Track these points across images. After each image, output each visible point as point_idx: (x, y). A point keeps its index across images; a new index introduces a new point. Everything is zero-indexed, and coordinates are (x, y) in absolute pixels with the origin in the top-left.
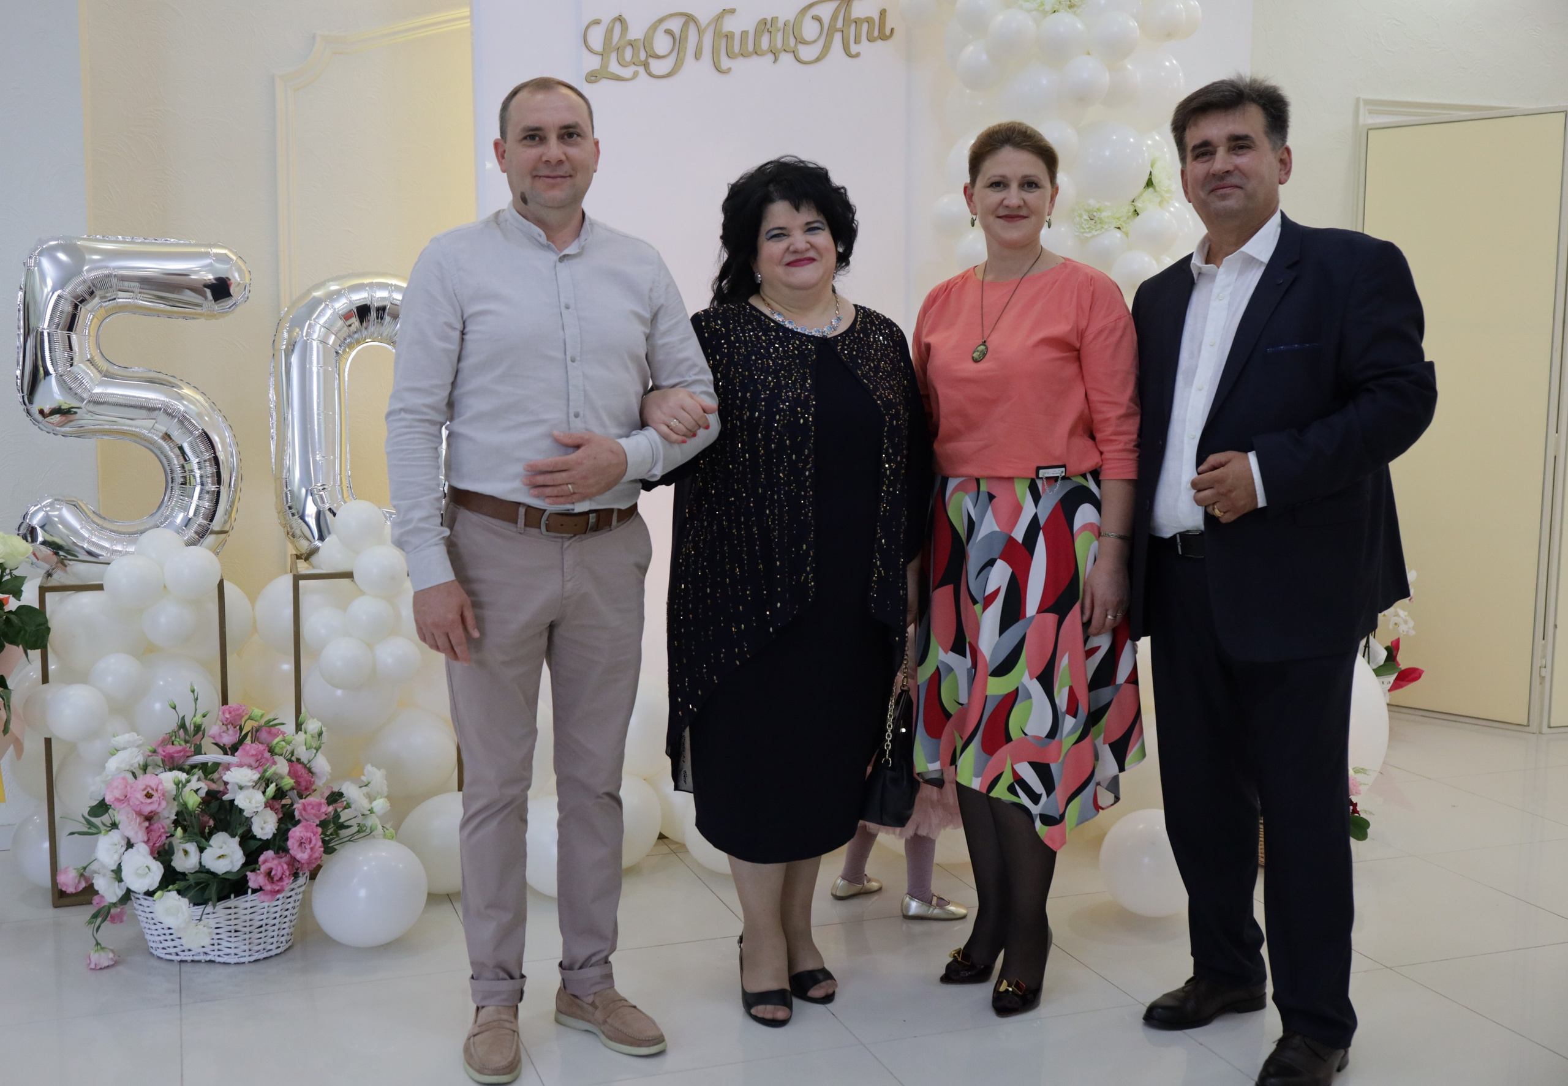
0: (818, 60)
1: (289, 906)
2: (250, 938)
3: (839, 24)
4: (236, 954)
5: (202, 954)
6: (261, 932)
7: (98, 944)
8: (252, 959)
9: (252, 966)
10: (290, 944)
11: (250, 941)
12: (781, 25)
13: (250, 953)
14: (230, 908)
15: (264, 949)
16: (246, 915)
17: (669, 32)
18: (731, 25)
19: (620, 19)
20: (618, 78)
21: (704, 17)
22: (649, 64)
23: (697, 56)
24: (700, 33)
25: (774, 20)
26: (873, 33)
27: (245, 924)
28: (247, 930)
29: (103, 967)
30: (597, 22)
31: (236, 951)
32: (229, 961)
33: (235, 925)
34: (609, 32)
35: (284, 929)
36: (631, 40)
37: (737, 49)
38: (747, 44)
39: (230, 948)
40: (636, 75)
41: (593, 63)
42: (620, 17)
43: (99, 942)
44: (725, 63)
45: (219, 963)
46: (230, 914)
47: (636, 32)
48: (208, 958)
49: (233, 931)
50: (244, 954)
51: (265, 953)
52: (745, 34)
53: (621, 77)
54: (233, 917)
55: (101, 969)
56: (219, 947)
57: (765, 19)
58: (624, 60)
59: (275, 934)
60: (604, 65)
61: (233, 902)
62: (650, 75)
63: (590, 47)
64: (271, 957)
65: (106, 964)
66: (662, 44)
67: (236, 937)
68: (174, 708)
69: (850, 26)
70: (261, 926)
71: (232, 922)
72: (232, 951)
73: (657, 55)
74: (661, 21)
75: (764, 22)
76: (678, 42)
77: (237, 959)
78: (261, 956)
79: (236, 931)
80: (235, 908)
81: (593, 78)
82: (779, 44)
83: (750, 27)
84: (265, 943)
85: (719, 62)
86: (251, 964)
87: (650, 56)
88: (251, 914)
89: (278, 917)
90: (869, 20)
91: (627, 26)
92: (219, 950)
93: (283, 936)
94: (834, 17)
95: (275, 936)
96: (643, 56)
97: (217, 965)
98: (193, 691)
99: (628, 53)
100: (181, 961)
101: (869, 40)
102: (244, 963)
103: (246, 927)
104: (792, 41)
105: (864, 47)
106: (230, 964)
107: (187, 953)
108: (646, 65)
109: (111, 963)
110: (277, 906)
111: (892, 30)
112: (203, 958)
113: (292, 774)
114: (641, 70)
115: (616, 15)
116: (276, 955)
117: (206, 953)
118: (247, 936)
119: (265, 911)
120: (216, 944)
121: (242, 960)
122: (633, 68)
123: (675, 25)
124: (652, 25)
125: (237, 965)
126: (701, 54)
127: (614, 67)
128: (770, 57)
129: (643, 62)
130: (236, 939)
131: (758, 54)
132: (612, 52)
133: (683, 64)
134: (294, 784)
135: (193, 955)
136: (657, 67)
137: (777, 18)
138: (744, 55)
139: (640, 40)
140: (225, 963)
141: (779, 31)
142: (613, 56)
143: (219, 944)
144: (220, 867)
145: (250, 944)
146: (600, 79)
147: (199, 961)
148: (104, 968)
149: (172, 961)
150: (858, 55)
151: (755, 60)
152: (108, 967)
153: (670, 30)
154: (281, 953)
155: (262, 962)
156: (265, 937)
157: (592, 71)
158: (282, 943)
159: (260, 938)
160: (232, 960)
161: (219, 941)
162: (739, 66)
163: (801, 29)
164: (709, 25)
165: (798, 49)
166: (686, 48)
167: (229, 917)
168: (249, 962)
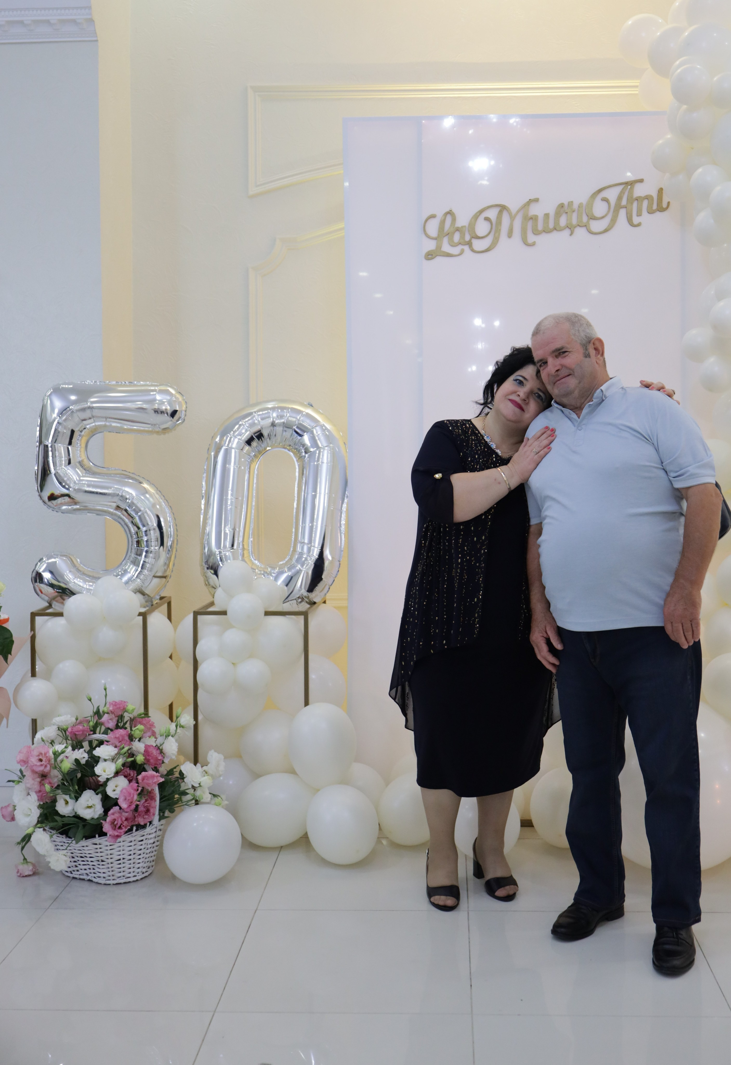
0: (606, 231)
1: (142, 847)
2: (112, 867)
3: (624, 202)
4: (104, 878)
5: (85, 875)
6: (120, 864)
7: (25, 859)
8: (115, 882)
9: (115, 887)
10: (146, 874)
11: (112, 869)
12: (575, 206)
13: (113, 878)
14: (96, 844)
15: (124, 876)
16: (107, 850)
17: (487, 219)
18: (536, 210)
19: (450, 213)
20: (449, 255)
21: (514, 206)
22: (472, 243)
23: (510, 235)
24: (512, 218)
25: (571, 203)
26: (652, 207)
27: (107, 857)
28: (110, 861)
29: (24, 876)
30: (433, 216)
31: (104, 875)
32: (100, 882)
33: (101, 856)
34: (443, 222)
35: (139, 863)
36: (458, 227)
37: (540, 227)
38: (548, 223)
39: (100, 873)
40: (462, 252)
41: (431, 245)
42: (450, 212)
43: (26, 857)
44: (531, 238)
45: (95, 882)
46: (97, 849)
47: (462, 221)
48: (88, 878)
49: (100, 861)
50: (109, 878)
51: (124, 879)
52: (547, 216)
53: (452, 254)
54: (99, 850)
55: (23, 876)
56: (94, 871)
57: (563, 204)
58: (453, 241)
59: (132, 866)
60: (439, 247)
61: (97, 840)
62: (473, 251)
63: (429, 236)
64: (129, 882)
65: (26, 874)
66: (482, 228)
67: (103, 865)
68: (90, 700)
69: (632, 203)
70: (120, 860)
71: (99, 854)
72: (102, 875)
73: (479, 237)
74: (481, 212)
75: (562, 206)
76: (495, 227)
77: (104, 881)
78: (122, 881)
79: (102, 861)
80: (100, 844)
81: (430, 256)
82: (574, 221)
83: (551, 210)
84: (124, 872)
85: (526, 237)
86: (114, 886)
87: (473, 237)
88: (110, 850)
89: (132, 854)
90: (648, 198)
91: (455, 217)
92: (94, 873)
93: (139, 868)
94: (620, 198)
95: (132, 868)
96: (467, 238)
97: (94, 884)
98: (105, 689)
99: (457, 237)
100: (74, 878)
101: (648, 213)
102: (110, 884)
103: (108, 859)
104: (585, 219)
105: (646, 218)
106: (101, 884)
107: (76, 873)
108: (469, 244)
109: (31, 873)
110: (131, 846)
111: (669, 203)
112: (85, 877)
113: (147, 753)
114: (466, 248)
115: (447, 210)
116: (134, 881)
117: (87, 874)
118: (110, 865)
119: (121, 848)
120: (92, 869)
121: (108, 882)
122: (460, 247)
123: (492, 214)
124: (474, 216)
125: (105, 886)
126: (512, 232)
127: (446, 248)
128: (567, 232)
129: (467, 242)
130: (103, 867)
131: (557, 230)
132: (444, 237)
133: (498, 241)
134: (143, 760)
135: (80, 875)
136: (478, 245)
137: (572, 202)
138: (547, 231)
139: (465, 226)
140: (97, 883)
141: (574, 211)
142: (445, 240)
143: (94, 869)
144: (87, 814)
145: (112, 871)
146: (435, 257)
147: (84, 880)
148: (26, 876)
149: (69, 877)
150: (639, 225)
151: (555, 234)
152: (29, 876)
153: (488, 217)
154: (137, 880)
155: (122, 885)
156: (124, 867)
157: (429, 252)
158: (138, 873)
159: (120, 868)
160: (102, 881)
161: (93, 867)
162: (542, 240)
163: (592, 209)
164: (518, 212)
165: (589, 224)
166: (500, 230)
167: (97, 850)
168: (113, 884)
